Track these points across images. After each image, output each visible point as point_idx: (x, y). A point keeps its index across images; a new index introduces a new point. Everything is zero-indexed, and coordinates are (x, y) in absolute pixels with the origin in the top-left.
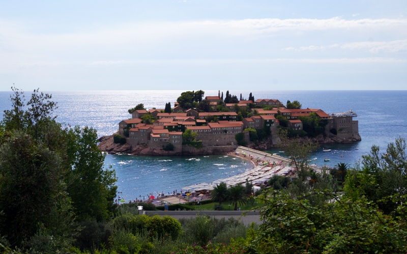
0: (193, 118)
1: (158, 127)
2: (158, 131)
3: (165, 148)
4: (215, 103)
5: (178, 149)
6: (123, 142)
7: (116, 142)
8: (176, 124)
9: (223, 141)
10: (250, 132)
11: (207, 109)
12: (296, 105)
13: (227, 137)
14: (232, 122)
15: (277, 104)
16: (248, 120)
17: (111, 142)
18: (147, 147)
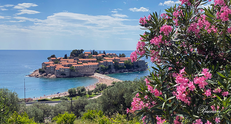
0: (76, 61)
1: (60, 65)
2: (59, 67)
3: (62, 74)
4: (88, 55)
5: (68, 75)
6: (43, 72)
7: (40, 72)
8: (68, 64)
9: (89, 71)
10: (101, 67)
11: (84, 57)
12: (123, 56)
13: (91, 69)
14: (93, 63)
15: (115, 55)
16: (101, 62)
17: (38, 72)
18: (54, 74)
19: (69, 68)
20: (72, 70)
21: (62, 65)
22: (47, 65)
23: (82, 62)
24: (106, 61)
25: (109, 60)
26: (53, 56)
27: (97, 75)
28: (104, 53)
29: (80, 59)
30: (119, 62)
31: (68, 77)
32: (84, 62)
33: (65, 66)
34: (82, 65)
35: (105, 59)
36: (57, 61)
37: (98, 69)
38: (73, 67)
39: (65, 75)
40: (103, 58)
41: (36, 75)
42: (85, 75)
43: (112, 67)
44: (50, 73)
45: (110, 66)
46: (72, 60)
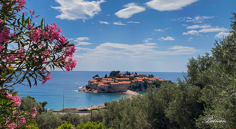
0: (114, 80)
1: (101, 83)
2: (101, 84)
3: (102, 90)
4: (122, 75)
5: (107, 91)
6: (89, 88)
7: (86, 88)
8: (107, 82)
9: (123, 88)
10: (133, 85)
11: (120, 77)
12: (152, 76)
13: (125, 87)
14: (127, 82)
15: (145, 76)
16: (133, 81)
17: (85, 88)
18: (96, 90)
19: (108, 85)
20: (110, 87)
21: (103, 83)
22: (92, 82)
23: (118, 81)
24: (137, 80)
25: (140, 80)
26: (97, 76)
27: (129, 92)
28: (136, 74)
29: (116, 79)
30: (148, 82)
31: (107, 93)
32: (119, 81)
33: (105, 83)
34: (118, 83)
35: (136, 78)
36: (99, 80)
37: (130, 87)
38: (111, 85)
39: (104, 90)
40: (135, 78)
41: (84, 90)
42: (119, 91)
44: (94, 89)
45: (140, 85)
46: (111, 79)
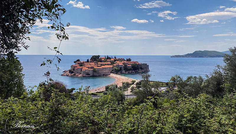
0: (96, 64)
1: (84, 67)
3: (87, 74)
4: (104, 59)
5: (91, 75)
7: (70, 72)
8: (91, 66)
9: (106, 72)
10: (115, 69)
11: (101, 61)
13: (108, 70)
14: (109, 66)
15: (124, 60)
16: (114, 65)
18: (81, 74)
19: (92, 69)
21: (87, 67)
22: (75, 67)
23: (100, 65)
24: (118, 64)
26: (78, 60)
27: (112, 75)
28: (115, 58)
30: (128, 65)
34: (101, 67)
36: (81, 64)
38: (95, 69)
40: (115, 62)
41: (67, 75)
42: (104, 75)
43: (122, 69)
44: (78, 73)
46: (93, 64)
